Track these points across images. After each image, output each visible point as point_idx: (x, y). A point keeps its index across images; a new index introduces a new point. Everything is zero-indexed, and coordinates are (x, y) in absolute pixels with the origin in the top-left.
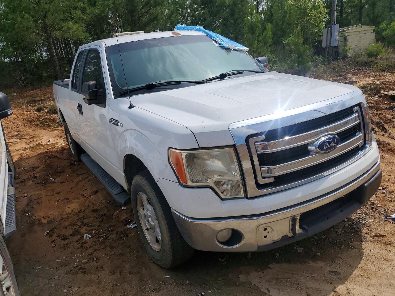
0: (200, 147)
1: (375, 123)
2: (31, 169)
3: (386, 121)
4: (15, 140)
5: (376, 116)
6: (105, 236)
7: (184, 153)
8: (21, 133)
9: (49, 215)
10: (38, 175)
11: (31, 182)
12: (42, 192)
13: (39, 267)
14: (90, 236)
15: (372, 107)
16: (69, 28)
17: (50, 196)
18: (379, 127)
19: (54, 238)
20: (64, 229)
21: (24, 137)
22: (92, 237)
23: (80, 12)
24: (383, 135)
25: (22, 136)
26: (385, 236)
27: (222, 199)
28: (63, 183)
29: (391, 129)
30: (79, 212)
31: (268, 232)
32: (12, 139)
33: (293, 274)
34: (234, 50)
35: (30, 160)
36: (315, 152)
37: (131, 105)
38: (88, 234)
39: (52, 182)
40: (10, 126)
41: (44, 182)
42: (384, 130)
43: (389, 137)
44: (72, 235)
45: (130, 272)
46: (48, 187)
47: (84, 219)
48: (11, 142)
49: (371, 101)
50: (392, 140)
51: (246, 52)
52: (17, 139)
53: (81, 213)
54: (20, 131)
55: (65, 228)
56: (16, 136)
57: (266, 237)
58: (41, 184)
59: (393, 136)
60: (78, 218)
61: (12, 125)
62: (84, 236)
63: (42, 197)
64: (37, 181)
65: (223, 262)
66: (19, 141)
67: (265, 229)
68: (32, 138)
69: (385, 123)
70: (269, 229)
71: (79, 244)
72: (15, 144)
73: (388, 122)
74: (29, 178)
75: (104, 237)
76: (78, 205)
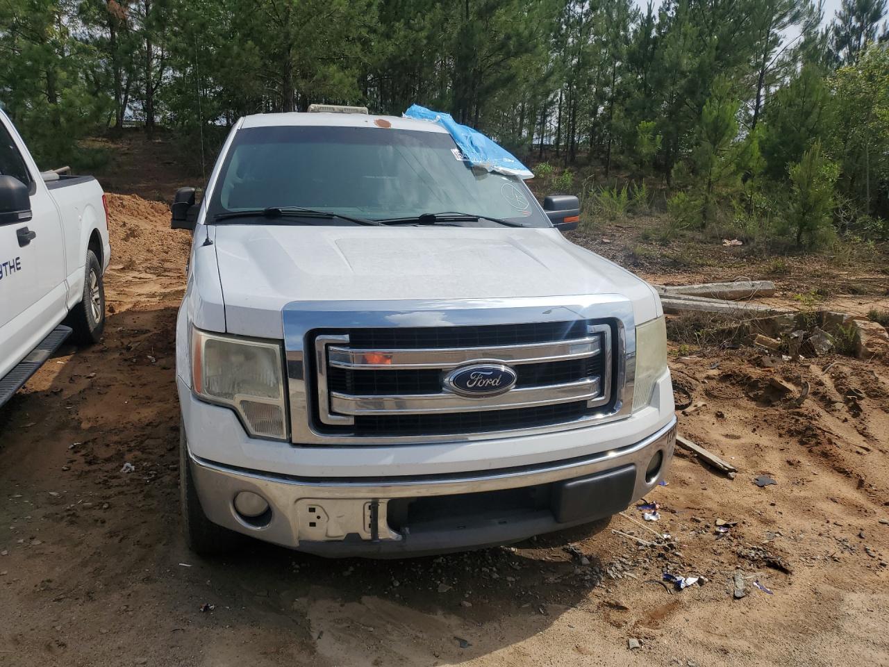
0: (228, 331)
1: (846, 390)
2: (133, 332)
3: (874, 391)
4: (149, 276)
5: (857, 374)
6: (156, 474)
7: (205, 337)
8: (167, 265)
9: (100, 416)
10: (133, 346)
11: (117, 355)
12: (119, 376)
13: (18, 496)
14: (133, 468)
15: (877, 355)
16: (325, 78)
17: (129, 386)
18: (847, 402)
19: (77, 457)
20: (104, 446)
21: (167, 274)
22: (135, 472)
23: (358, 48)
24: (846, 420)
25: (165, 271)
26: (626, 609)
27: (249, 435)
28: (164, 368)
29: (875, 411)
30: (147, 425)
31: (319, 517)
32: (146, 272)
33: (388, 622)
34: (494, 172)
35: (142, 317)
36: (453, 390)
37: (207, 240)
38: (132, 465)
39: (150, 363)
40: (154, 248)
41: (134, 360)
42: (856, 410)
43: (856, 427)
44: (108, 460)
45: (138, 541)
46: (137, 370)
47: (148, 438)
48: (140, 278)
49: (881, 341)
50: (859, 435)
51: (525, 180)
52: (154, 274)
53: (150, 427)
54: (168, 261)
55: (108, 445)
56: (156, 268)
57: (313, 524)
58: (129, 363)
59: (865, 429)
60: (138, 434)
61: (158, 247)
62: (123, 466)
63: (113, 385)
64: (128, 356)
65: (296, 569)
66: (154, 277)
67: (312, 510)
68: (179, 277)
69: (869, 396)
70: (319, 511)
71: (106, 476)
72: (144, 282)
73: (876, 394)
74: (117, 347)
75: (153, 476)
76: (155, 412)
